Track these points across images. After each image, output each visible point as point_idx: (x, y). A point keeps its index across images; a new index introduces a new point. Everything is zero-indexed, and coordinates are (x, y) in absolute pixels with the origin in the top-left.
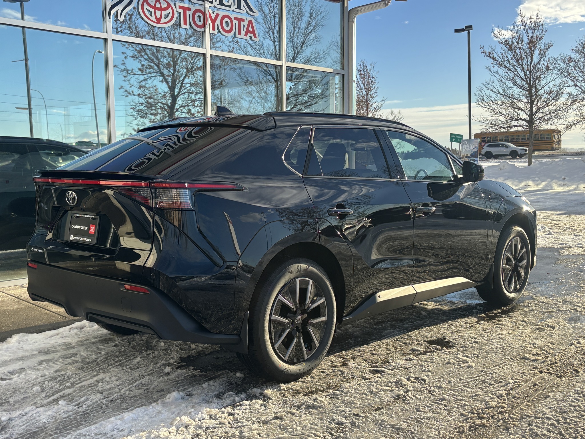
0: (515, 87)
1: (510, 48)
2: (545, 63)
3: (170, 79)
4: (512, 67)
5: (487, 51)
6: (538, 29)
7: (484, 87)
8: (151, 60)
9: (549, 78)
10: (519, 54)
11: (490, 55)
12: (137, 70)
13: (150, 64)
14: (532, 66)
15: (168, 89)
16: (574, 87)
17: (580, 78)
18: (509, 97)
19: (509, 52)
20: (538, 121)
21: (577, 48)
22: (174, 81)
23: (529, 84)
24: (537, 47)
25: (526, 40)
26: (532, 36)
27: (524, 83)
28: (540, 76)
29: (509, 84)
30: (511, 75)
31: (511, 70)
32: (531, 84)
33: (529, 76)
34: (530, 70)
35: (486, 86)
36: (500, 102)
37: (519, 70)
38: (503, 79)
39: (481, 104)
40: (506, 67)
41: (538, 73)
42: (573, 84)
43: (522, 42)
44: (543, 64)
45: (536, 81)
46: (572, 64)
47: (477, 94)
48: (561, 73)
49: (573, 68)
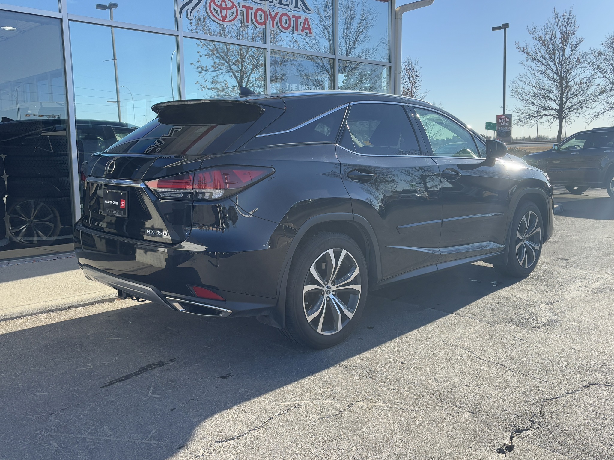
0: (547, 79)
1: (544, 44)
2: (576, 57)
3: (238, 75)
4: (545, 61)
5: (522, 47)
6: (571, 25)
7: (517, 80)
8: (222, 57)
9: (579, 70)
10: (552, 49)
11: (524, 51)
12: (210, 67)
13: (221, 61)
14: (563, 60)
15: (237, 84)
16: (603, 79)
17: (609, 70)
18: (541, 89)
19: (543, 47)
20: (568, 110)
21: (607, 43)
22: (242, 77)
23: (560, 76)
24: (568, 41)
25: (558, 36)
26: (565, 32)
27: (555, 76)
28: (571, 69)
29: (542, 77)
30: (543, 68)
31: (543, 64)
32: (562, 76)
33: (560, 69)
34: (562, 63)
35: (520, 79)
36: (532, 94)
37: (551, 63)
38: (535, 73)
39: (515, 95)
40: (539, 61)
41: (569, 66)
42: (601, 75)
43: (555, 37)
44: (574, 58)
45: (566, 73)
46: (602, 57)
47: (511, 86)
48: (591, 66)
49: (602, 61)
